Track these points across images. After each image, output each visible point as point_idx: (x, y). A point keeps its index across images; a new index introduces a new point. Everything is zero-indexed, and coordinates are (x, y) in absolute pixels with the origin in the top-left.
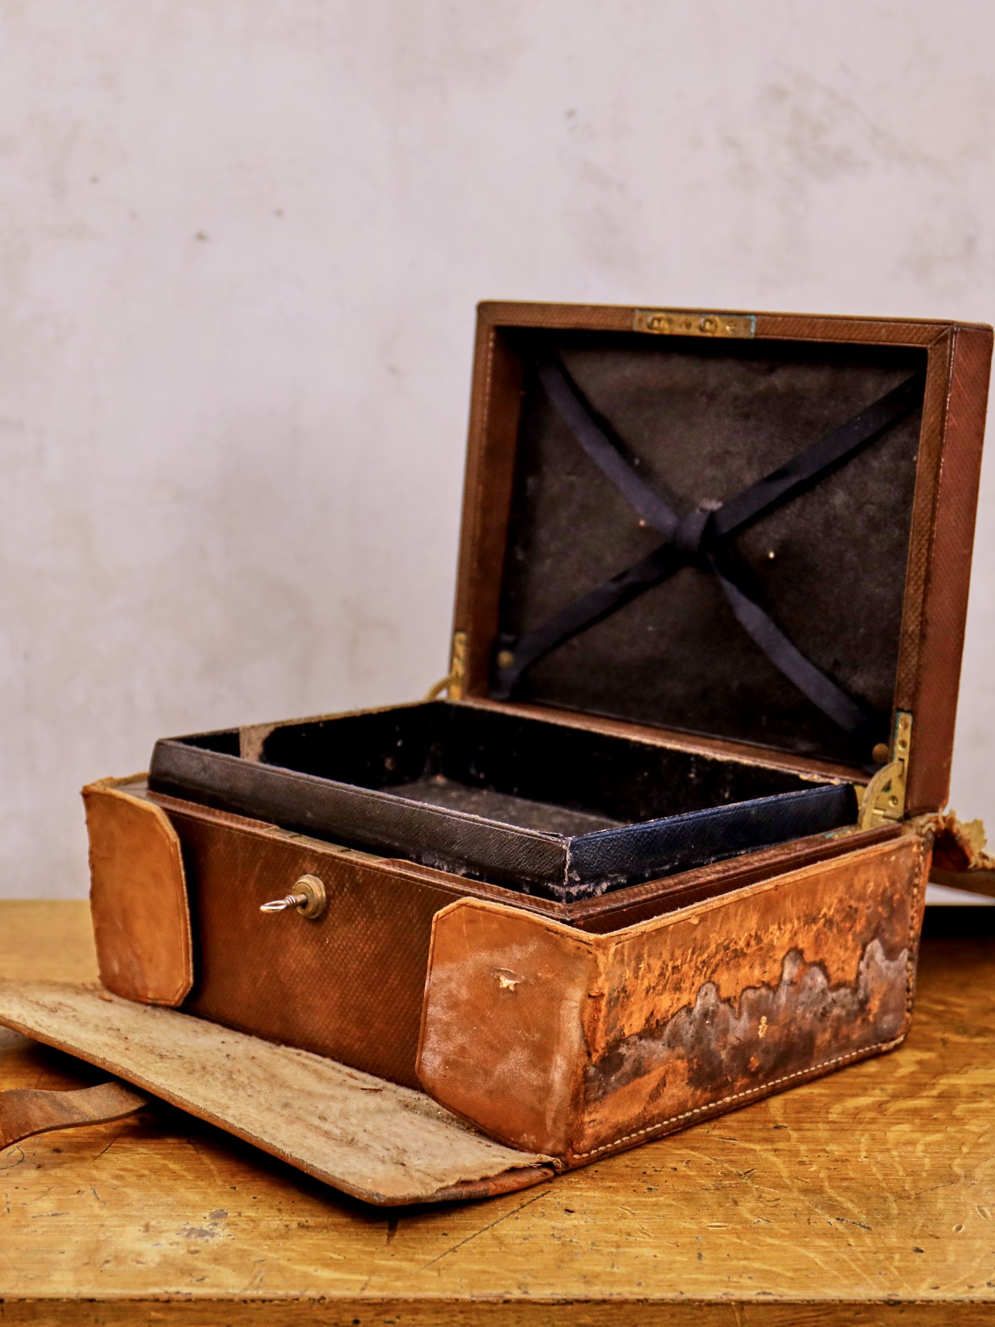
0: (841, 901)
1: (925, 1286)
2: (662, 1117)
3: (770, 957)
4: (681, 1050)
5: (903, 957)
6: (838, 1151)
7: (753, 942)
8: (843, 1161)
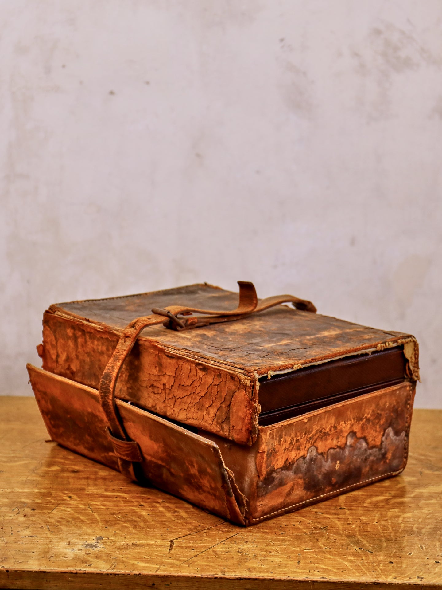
0: (373, 411)
1: (391, 577)
2: (292, 503)
3: (341, 435)
4: (300, 475)
5: (403, 435)
6: (365, 519)
7: (333, 429)
8: (366, 524)
